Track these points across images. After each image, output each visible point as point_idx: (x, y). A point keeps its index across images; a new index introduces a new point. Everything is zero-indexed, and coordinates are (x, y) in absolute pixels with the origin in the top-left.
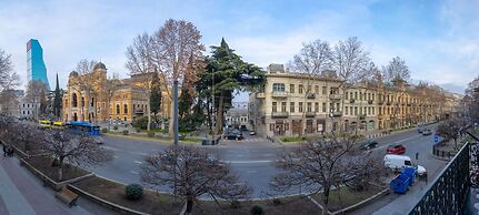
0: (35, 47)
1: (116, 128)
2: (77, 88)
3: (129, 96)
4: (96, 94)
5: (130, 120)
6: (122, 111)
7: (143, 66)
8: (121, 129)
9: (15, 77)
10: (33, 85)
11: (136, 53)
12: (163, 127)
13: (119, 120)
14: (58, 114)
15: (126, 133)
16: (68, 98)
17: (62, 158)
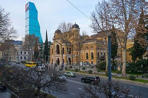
0: (32, 9)
1: (84, 69)
2: (59, 41)
3: (95, 47)
4: (72, 46)
5: (95, 63)
6: (90, 57)
7: (102, 25)
8: (87, 70)
9: (13, 31)
10: (29, 38)
11: (97, 16)
12: (119, 69)
13: (88, 63)
14: (47, 59)
15: (90, 72)
16: (53, 48)
17: (39, 88)
